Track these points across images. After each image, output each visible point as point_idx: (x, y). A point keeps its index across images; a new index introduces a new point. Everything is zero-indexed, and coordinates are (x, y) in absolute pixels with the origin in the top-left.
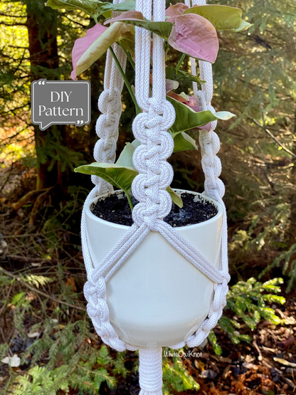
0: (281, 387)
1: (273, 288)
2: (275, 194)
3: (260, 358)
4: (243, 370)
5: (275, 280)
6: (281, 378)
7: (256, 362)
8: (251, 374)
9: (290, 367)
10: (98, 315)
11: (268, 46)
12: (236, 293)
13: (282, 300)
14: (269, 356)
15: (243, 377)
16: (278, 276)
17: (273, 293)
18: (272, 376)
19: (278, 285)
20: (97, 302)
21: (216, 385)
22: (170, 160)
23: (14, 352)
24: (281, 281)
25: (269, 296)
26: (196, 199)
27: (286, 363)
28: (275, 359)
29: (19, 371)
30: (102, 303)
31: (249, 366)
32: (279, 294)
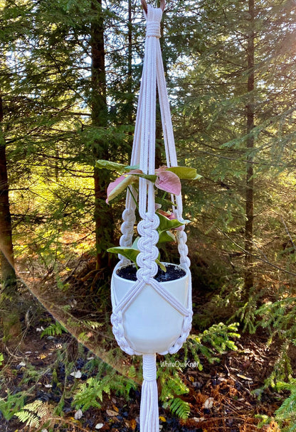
0: (242, 394)
1: (233, 328)
2: (235, 272)
3: (229, 375)
4: (218, 382)
5: (235, 324)
6: (242, 388)
7: (226, 377)
8: (223, 384)
9: (247, 380)
10: (118, 333)
11: (228, 188)
12: (211, 332)
13: (239, 336)
14: (234, 373)
15: (218, 386)
16: (237, 321)
17: (233, 331)
18: (236, 387)
19: (236, 326)
20: (117, 325)
21: (201, 392)
22: (157, 245)
23: (78, 369)
24: (238, 324)
25: (231, 333)
26: (176, 268)
27: (245, 378)
28: (238, 375)
29: (81, 381)
30: (120, 326)
31: (223, 379)
32: (237, 332)
